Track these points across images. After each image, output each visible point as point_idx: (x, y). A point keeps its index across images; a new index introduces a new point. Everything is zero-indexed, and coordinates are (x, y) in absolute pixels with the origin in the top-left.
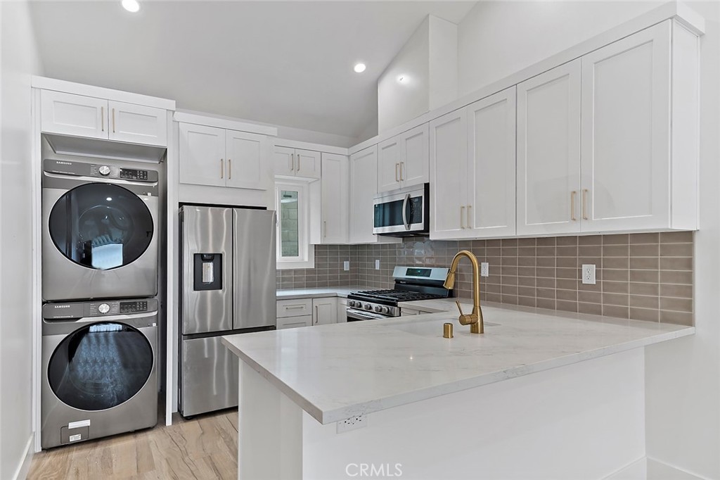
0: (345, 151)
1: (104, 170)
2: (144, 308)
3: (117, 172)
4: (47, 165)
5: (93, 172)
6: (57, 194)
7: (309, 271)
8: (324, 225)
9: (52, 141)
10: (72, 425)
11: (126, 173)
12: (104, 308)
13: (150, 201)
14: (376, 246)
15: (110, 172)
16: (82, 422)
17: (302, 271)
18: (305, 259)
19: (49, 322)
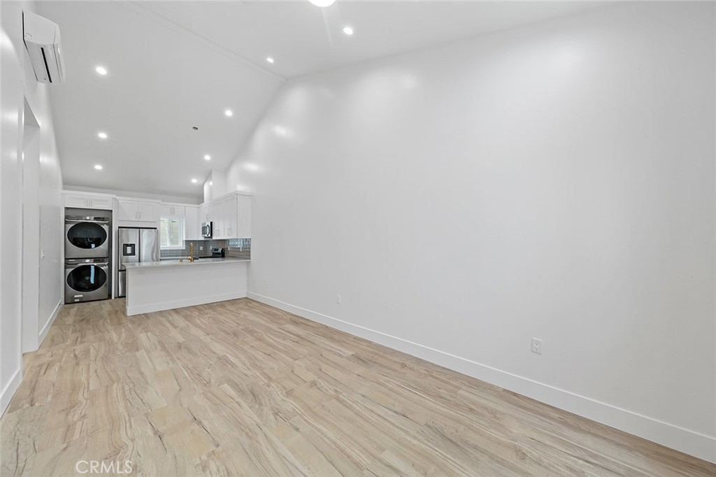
0: (197, 206)
1: (88, 218)
2: (103, 261)
3: (93, 218)
4: (66, 217)
5: (84, 218)
6: (70, 226)
7: (182, 250)
8: (187, 233)
9: (67, 209)
10: (75, 296)
11: (95, 219)
12: (88, 261)
13: (106, 228)
14: (204, 241)
15: (90, 219)
16: (79, 295)
17: (179, 250)
18: (181, 246)
19: (67, 265)
